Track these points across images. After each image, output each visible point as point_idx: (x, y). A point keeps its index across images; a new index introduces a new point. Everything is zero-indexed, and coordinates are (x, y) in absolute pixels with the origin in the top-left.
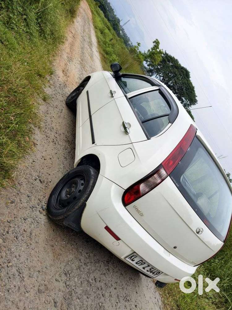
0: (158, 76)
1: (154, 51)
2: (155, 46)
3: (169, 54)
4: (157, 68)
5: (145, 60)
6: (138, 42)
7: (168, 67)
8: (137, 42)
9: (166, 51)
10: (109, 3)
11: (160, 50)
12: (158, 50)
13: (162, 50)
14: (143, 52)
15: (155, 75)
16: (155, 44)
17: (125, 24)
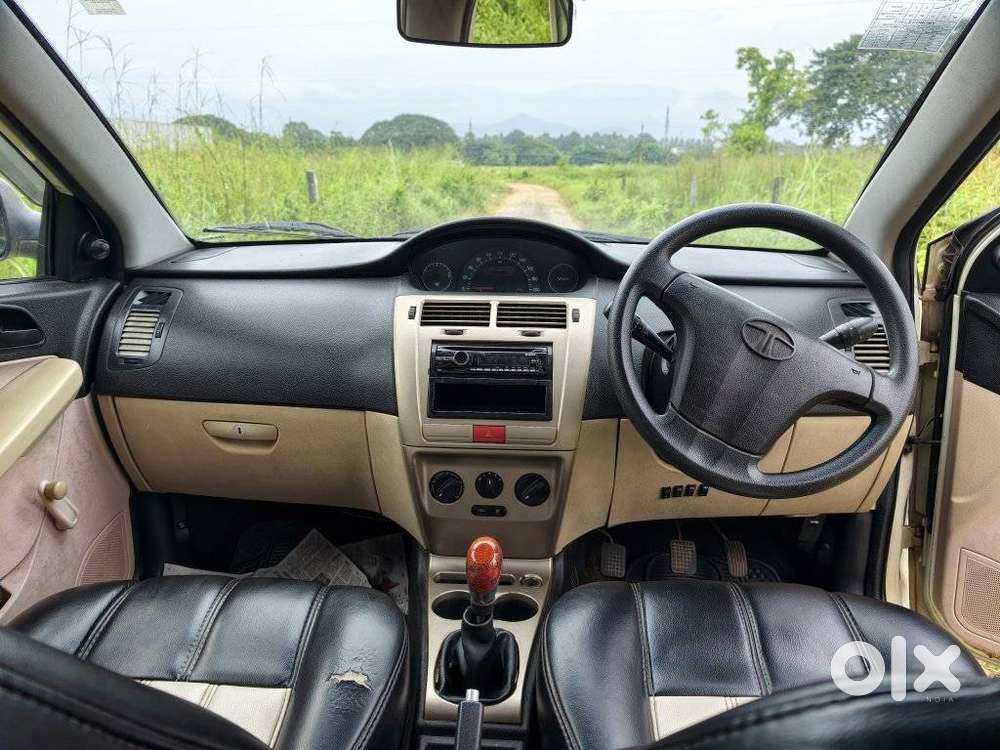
0: (864, 122)
1: (762, 82)
2: (753, 68)
3: (832, 47)
4: (839, 110)
5: (766, 128)
6: (703, 113)
7: (868, 72)
8: (702, 117)
9: (814, 51)
10: (596, 135)
11: (777, 61)
12: (771, 67)
13: (781, 51)
14: (739, 118)
15: (856, 127)
16: (747, 66)
17: (667, 126)
